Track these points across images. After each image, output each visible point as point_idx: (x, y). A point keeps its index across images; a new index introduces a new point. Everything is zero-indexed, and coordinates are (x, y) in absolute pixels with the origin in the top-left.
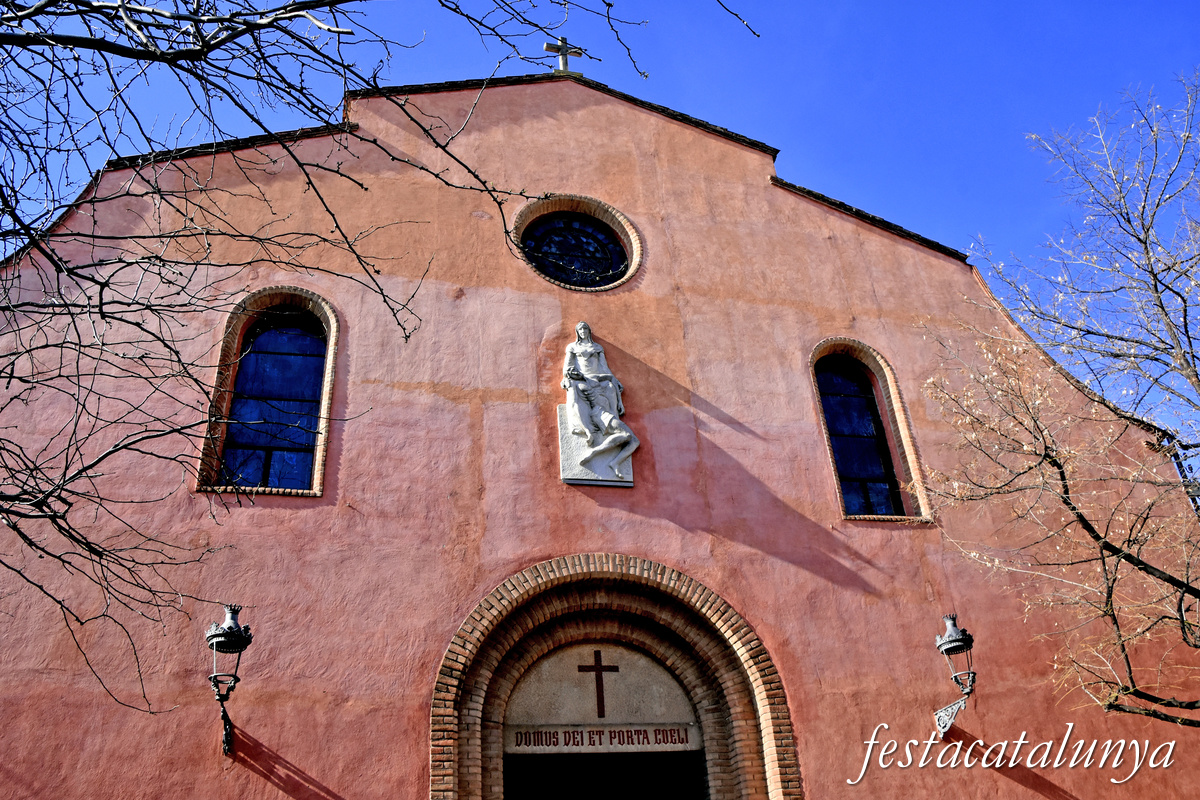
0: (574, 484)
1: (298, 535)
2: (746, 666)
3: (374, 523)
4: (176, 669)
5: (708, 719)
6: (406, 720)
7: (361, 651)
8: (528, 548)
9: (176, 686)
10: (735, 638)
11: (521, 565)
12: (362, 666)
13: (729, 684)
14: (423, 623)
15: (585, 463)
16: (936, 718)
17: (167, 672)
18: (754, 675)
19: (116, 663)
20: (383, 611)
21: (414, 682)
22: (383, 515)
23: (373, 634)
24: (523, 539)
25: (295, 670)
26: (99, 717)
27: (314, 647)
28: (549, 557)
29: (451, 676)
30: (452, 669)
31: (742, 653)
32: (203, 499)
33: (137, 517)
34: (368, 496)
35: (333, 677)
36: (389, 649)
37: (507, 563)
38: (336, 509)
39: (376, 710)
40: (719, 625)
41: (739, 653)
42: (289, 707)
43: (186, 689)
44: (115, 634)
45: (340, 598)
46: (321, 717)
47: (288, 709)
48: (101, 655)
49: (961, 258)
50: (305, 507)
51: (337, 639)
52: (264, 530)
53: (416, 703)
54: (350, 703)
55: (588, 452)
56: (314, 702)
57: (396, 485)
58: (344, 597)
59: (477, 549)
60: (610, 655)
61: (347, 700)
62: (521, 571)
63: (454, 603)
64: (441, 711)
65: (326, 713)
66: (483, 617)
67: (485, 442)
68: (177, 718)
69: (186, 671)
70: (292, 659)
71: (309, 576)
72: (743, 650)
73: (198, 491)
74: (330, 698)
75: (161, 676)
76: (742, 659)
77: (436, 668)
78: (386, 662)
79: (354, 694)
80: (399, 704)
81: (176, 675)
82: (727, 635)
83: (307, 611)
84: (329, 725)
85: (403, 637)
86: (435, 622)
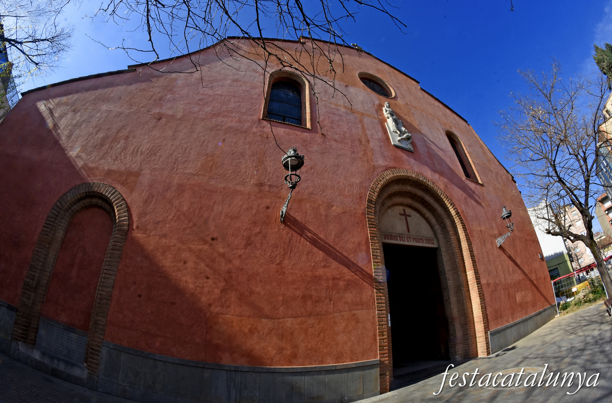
0: (396, 146)
1: (304, 141)
2: (454, 217)
3: (333, 143)
4: (256, 182)
5: (440, 236)
6: (357, 218)
7: (336, 187)
8: (388, 163)
9: (256, 189)
10: (451, 207)
11: (387, 168)
12: (337, 193)
13: (448, 224)
14: (358, 181)
15: (399, 141)
16: (497, 241)
17: (252, 183)
18: (457, 220)
19: (228, 176)
20: (342, 174)
21: (358, 203)
22: (335, 140)
23: (340, 182)
24: (386, 160)
25: (309, 190)
26: (220, 198)
27: (316, 183)
28: (395, 168)
29: (372, 203)
30: (372, 201)
31: (453, 212)
32: (265, 123)
33: (237, 124)
34: (329, 133)
35: (326, 196)
36: (347, 189)
37: (383, 167)
38: (318, 135)
39: (345, 212)
40: (446, 202)
41: (452, 213)
42: (308, 205)
43: (260, 191)
44: (228, 164)
45: (324, 166)
46: (322, 212)
47: (308, 206)
48: (221, 172)
49: (466, 122)
50: (305, 132)
51: (325, 181)
52: (290, 136)
53: (361, 212)
54: (334, 208)
55: (399, 138)
56: (319, 205)
57: (339, 132)
58: (326, 166)
59: (372, 160)
60: (409, 211)
61: (333, 206)
62: (387, 170)
63: (368, 177)
64: (370, 216)
65: (324, 210)
66: (379, 184)
67: (366, 126)
68: (257, 203)
69: (260, 184)
70: (307, 186)
71: (311, 156)
72: (454, 211)
73: (262, 119)
74: (325, 204)
75: (249, 184)
76: (453, 215)
77: (366, 199)
78: (346, 193)
79: (335, 204)
80: (354, 211)
81: (256, 185)
82: (448, 206)
83: (312, 168)
84: (326, 216)
85: (351, 185)
86: (362, 182)
